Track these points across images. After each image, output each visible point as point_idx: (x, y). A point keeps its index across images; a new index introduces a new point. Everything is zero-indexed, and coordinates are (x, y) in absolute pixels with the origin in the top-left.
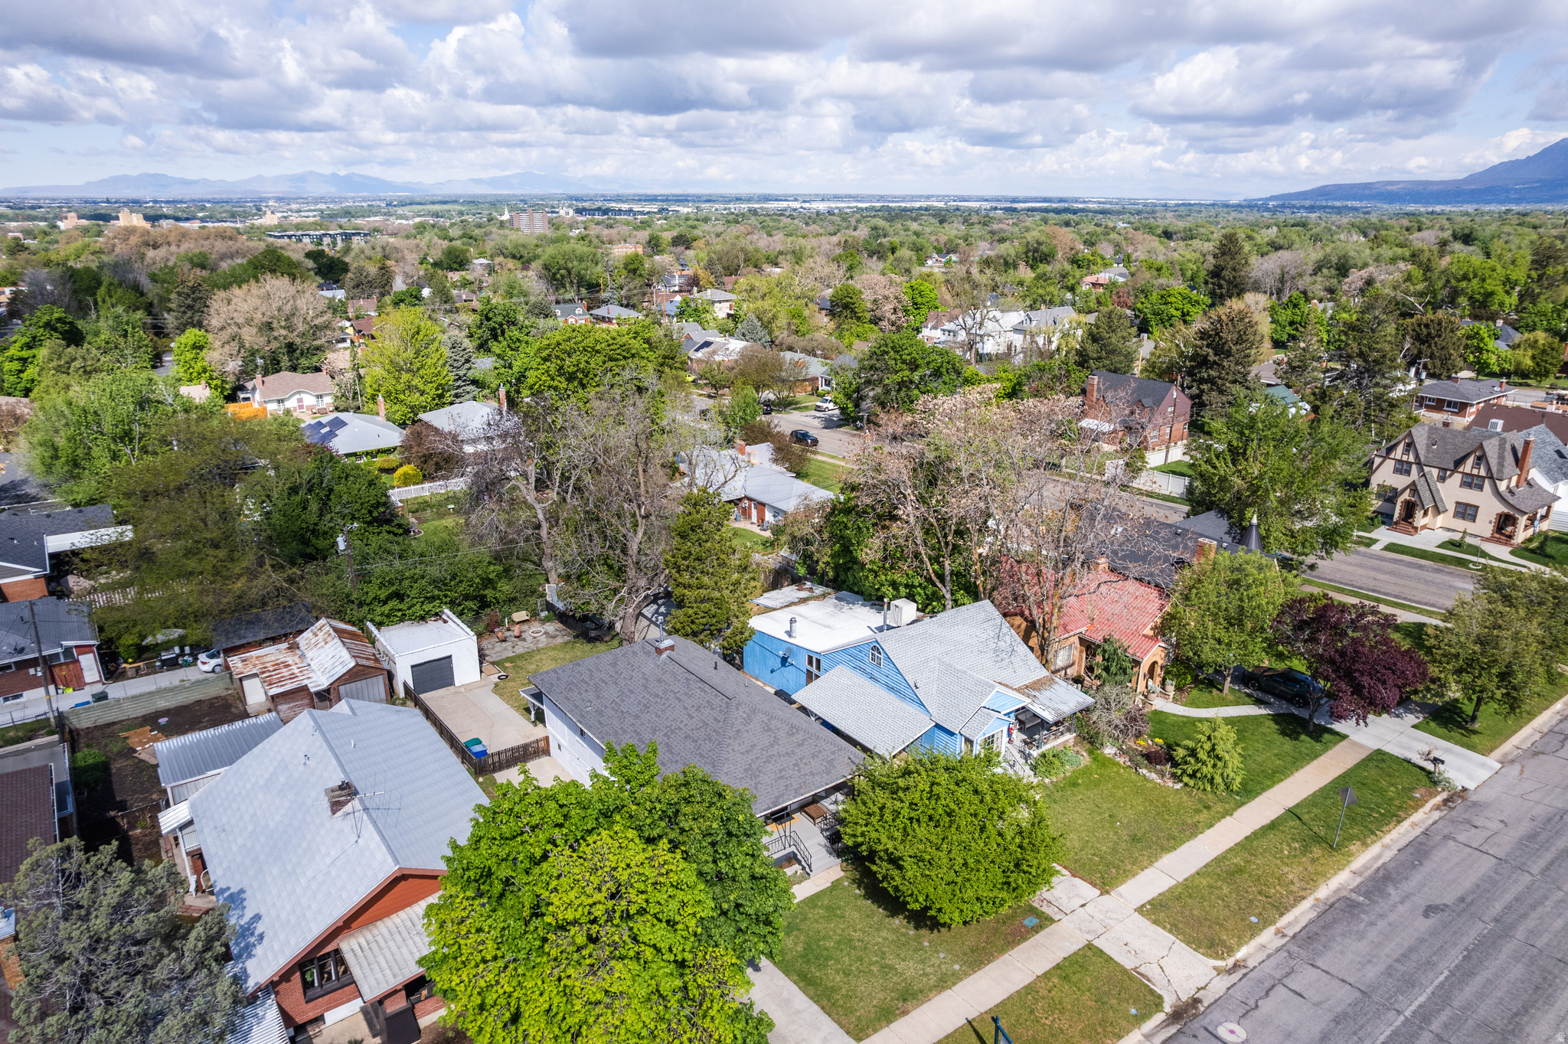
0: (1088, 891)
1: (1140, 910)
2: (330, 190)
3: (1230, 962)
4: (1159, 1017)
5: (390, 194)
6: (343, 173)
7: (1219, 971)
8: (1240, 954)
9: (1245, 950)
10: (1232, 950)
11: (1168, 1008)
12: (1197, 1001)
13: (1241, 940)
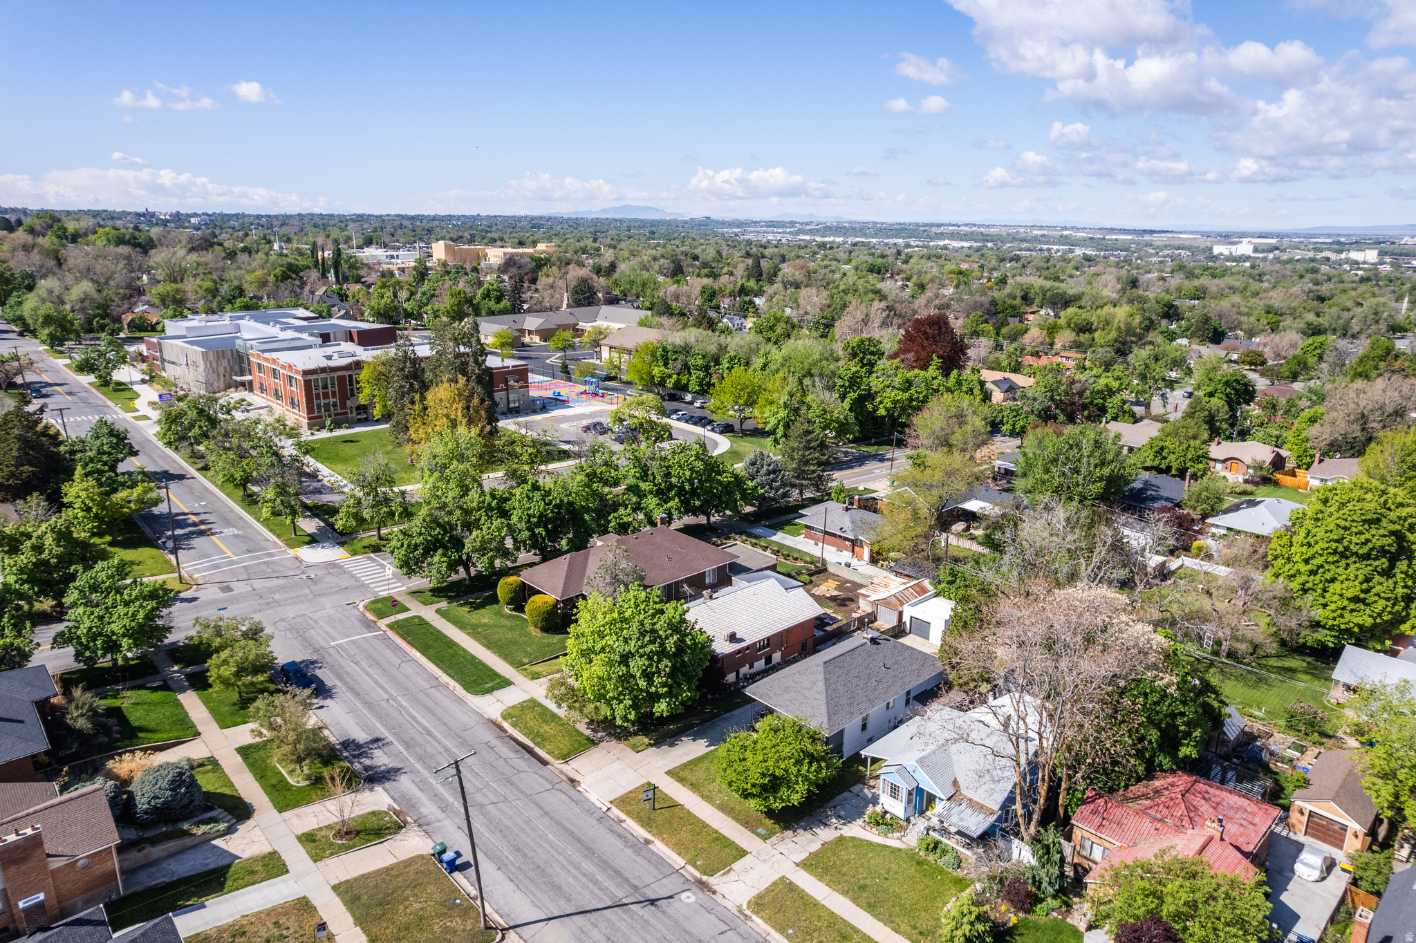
0: (800, 857)
1: (783, 877)
3: (747, 911)
7: (737, 904)
8: (754, 917)
9: (759, 921)
10: (757, 913)
11: (705, 878)
12: (714, 892)
13: (768, 920)
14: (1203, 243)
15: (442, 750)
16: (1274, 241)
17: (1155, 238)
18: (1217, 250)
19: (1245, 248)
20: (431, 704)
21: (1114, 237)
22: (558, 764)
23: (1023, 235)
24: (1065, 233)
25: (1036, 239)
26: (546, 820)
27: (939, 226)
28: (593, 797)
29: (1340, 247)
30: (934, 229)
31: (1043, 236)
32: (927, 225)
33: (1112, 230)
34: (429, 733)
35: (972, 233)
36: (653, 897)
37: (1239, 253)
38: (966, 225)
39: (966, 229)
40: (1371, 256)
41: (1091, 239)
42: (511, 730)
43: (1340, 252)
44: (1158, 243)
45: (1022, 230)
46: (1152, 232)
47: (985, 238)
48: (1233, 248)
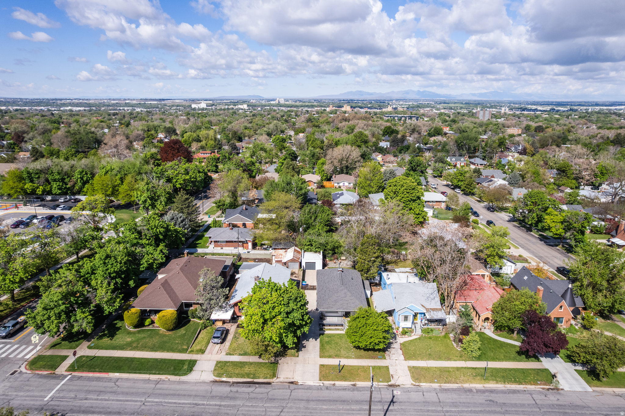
0: (402, 357)
1: (409, 367)
2: (417, 97)
3: (417, 384)
4: (386, 384)
5: (438, 99)
6: (421, 90)
7: (412, 384)
8: (421, 384)
9: (424, 384)
10: (421, 382)
11: (390, 383)
12: (399, 386)
13: (426, 382)
14: (187, 104)
15: (218, 407)
16: (211, 102)
17: (166, 102)
18: (193, 106)
19: (203, 105)
20: (171, 392)
21: (149, 103)
22: (274, 380)
23: (107, 103)
24: (127, 101)
25: (113, 105)
26: (311, 403)
27: (61, 100)
28: (310, 383)
29: (235, 104)
30: (59, 102)
31: (117, 103)
32: (53, 100)
33: (146, 100)
34: (196, 404)
35: (81, 103)
36: (390, 400)
37: (202, 107)
38: (76, 99)
39: (76, 101)
40: (245, 106)
41: (140, 104)
42: (231, 380)
43: (235, 105)
44: (168, 105)
45: (106, 101)
46: (164, 100)
47: (89, 105)
48: (199, 105)
